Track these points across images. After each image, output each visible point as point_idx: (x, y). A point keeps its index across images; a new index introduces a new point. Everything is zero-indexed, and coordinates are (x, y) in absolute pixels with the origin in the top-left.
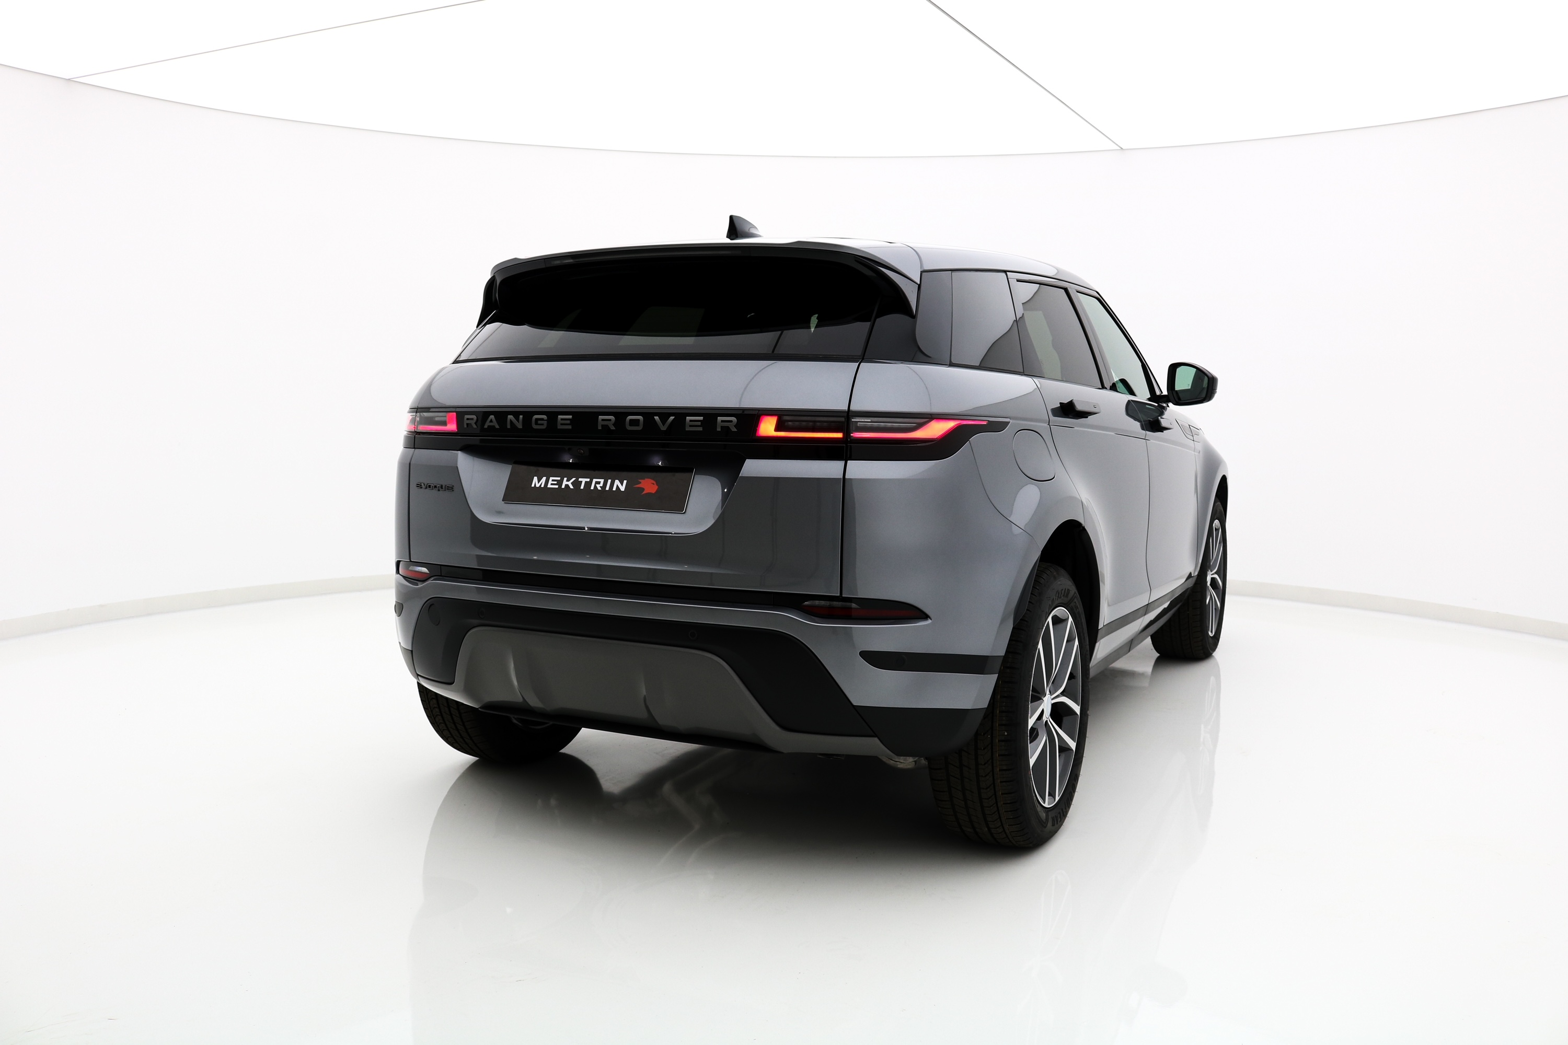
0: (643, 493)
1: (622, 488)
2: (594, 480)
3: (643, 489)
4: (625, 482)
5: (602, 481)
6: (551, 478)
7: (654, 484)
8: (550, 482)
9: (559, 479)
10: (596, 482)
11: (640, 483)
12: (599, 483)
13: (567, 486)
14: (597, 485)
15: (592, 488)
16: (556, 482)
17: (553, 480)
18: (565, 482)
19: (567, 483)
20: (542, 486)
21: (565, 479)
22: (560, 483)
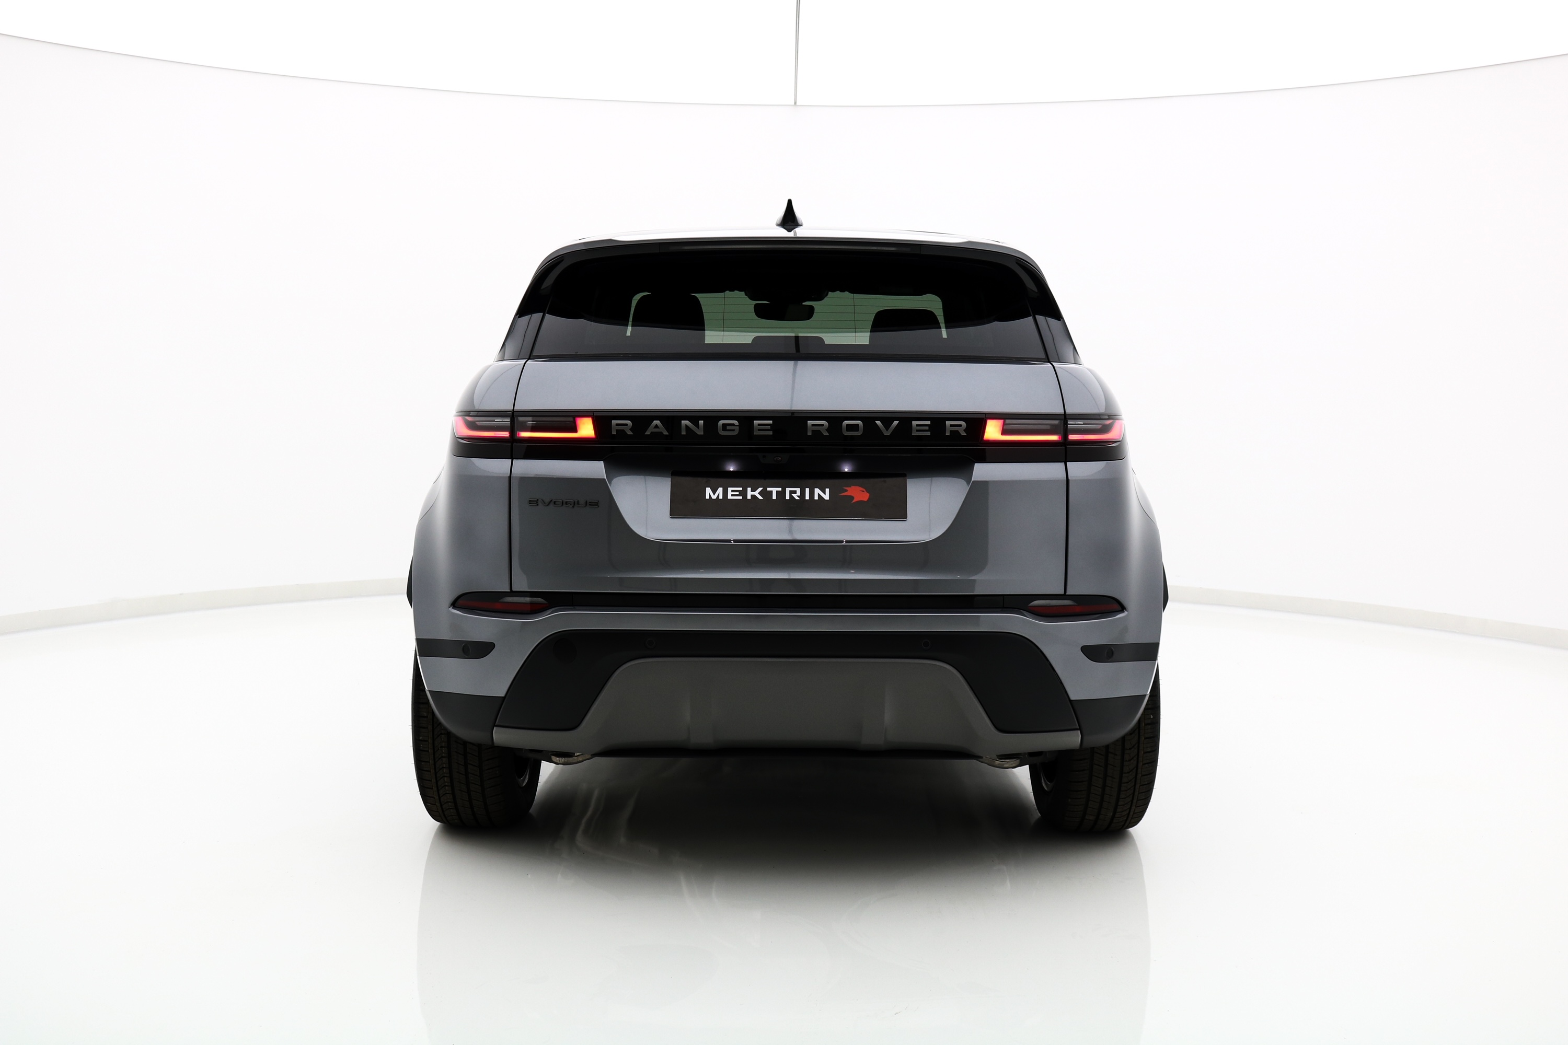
0: (853, 502)
1: (826, 497)
2: (788, 490)
3: (852, 498)
4: (827, 490)
5: (798, 490)
6: (730, 489)
7: (864, 491)
8: (730, 493)
9: (741, 489)
10: (790, 491)
11: (847, 491)
12: (795, 492)
13: (753, 496)
14: (793, 494)
15: (788, 497)
16: (738, 493)
17: (732, 491)
18: (750, 493)
19: (753, 493)
20: (721, 497)
21: (749, 489)
22: (743, 493)
